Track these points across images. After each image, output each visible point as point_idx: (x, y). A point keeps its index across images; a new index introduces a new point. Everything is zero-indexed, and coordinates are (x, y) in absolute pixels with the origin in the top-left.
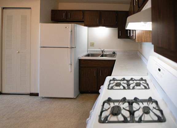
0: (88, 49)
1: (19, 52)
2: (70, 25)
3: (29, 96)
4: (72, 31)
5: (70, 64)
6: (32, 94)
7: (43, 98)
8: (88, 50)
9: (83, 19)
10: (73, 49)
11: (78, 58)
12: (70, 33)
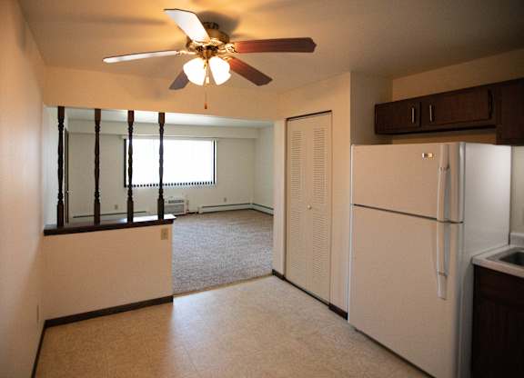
0: (510, 231)
1: (310, 208)
2: (442, 146)
3: (327, 308)
4: (448, 167)
5: (440, 273)
6: (332, 308)
7: (357, 330)
8: (513, 234)
9: (490, 117)
10: (452, 225)
11: (472, 260)
12: (440, 174)
